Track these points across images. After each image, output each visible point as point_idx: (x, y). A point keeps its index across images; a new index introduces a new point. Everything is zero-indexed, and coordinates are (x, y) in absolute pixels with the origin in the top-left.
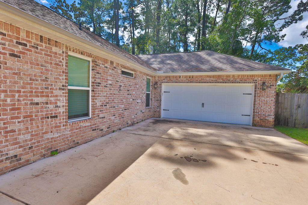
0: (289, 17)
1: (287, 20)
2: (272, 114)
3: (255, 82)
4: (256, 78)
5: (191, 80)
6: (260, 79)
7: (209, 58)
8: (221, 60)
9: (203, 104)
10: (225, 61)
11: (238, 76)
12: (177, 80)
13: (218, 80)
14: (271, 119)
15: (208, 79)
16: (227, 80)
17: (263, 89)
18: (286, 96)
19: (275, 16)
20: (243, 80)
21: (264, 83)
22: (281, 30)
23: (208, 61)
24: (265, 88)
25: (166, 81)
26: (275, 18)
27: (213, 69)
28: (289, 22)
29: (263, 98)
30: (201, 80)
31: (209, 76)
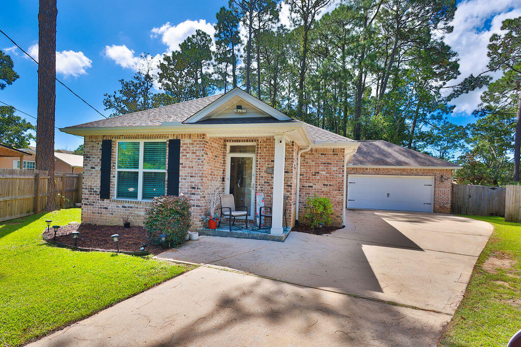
0: (459, 85)
1: (456, 89)
2: (449, 202)
3: (435, 175)
4: (435, 172)
5: (377, 172)
6: (438, 172)
7: (390, 150)
8: (403, 153)
9: (388, 194)
10: (406, 154)
11: (421, 170)
12: (364, 172)
13: (402, 173)
14: (449, 206)
15: (393, 171)
16: (410, 173)
17: (442, 181)
18: (460, 187)
19: (441, 80)
20: (424, 173)
21: (442, 176)
22: (450, 100)
23: (390, 154)
24: (443, 180)
25: (352, 172)
26: (441, 83)
27: (399, 163)
28: (458, 91)
29: (442, 189)
30: (388, 173)
31: (395, 169)
